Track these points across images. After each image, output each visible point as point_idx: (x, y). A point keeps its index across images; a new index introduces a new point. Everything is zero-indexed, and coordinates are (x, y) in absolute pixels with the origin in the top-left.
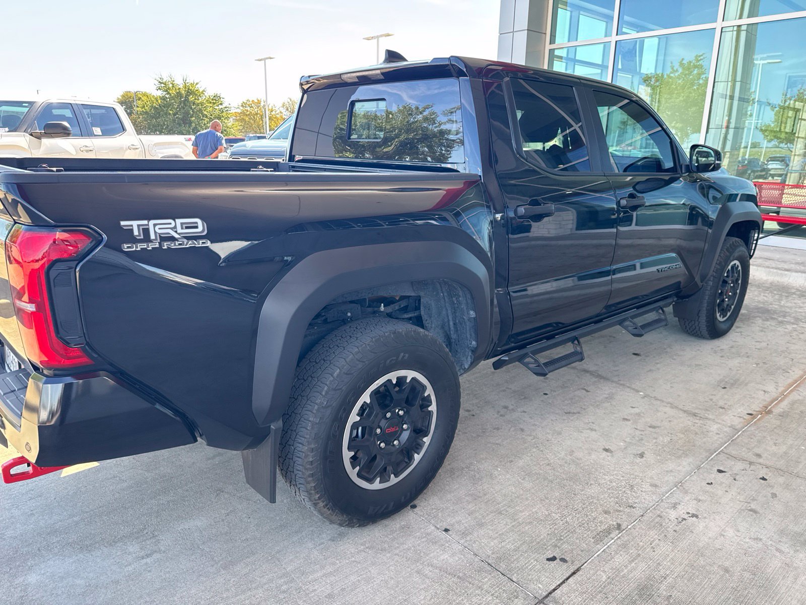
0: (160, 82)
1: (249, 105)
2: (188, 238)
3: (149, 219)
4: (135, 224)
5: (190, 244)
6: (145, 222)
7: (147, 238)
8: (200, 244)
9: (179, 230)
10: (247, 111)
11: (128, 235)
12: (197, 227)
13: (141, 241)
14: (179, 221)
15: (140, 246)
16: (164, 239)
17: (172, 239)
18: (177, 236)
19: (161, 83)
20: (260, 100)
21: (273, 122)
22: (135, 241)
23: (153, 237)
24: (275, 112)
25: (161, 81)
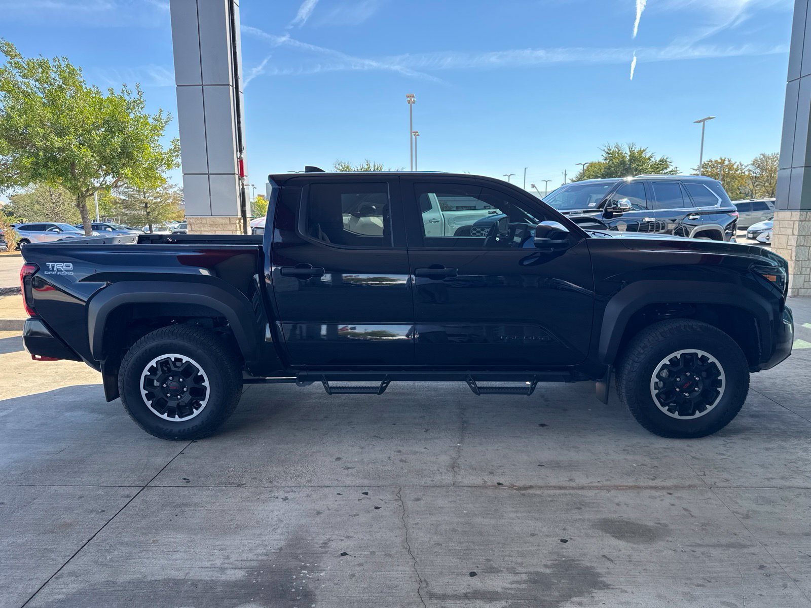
0: (607, 153)
1: (710, 166)
2: (66, 271)
3: (55, 262)
4: (51, 264)
5: (66, 273)
6: (54, 264)
7: (53, 270)
8: (70, 273)
9: (64, 268)
10: (707, 171)
11: (47, 268)
12: (70, 267)
13: (51, 271)
14: (65, 264)
15: (50, 273)
16: (58, 270)
17: (61, 271)
18: (63, 270)
19: (609, 154)
20: (723, 159)
21: (737, 181)
22: (49, 270)
23: (55, 269)
24: (741, 170)
25: (609, 152)
